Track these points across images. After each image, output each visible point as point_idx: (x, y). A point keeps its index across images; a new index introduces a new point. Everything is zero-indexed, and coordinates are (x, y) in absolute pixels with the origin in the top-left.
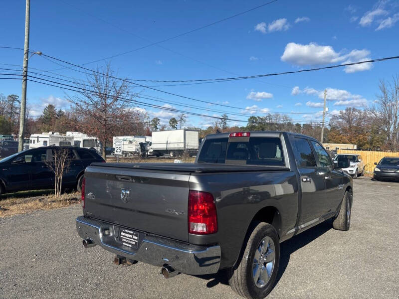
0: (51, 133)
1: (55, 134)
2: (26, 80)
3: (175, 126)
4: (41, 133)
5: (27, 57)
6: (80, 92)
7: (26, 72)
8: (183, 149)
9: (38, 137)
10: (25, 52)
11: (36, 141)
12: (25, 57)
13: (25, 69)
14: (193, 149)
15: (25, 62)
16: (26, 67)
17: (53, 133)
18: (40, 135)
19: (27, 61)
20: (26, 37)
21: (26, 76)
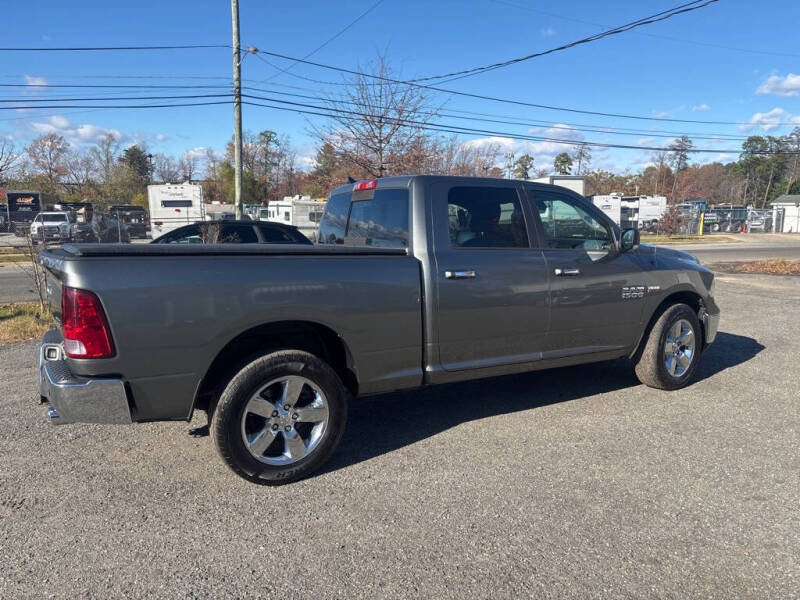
0: (297, 197)
1: (303, 198)
2: (239, 103)
3: (568, 170)
4: (282, 199)
5: (239, 61)
6: (331, 116)
7: (239, 88)
8: (547, 221)
9: (278, 206)
10: (235, 50)
11: (276, 214)
12: (235, 59)
13: (236, 84)
14: (571, 221)
15: (235, 70)
16: (239, 79)
17: (300, 198)
18: (280, 203)
19: (239, 68)
20: (234, 23)
21: (239, 95)
